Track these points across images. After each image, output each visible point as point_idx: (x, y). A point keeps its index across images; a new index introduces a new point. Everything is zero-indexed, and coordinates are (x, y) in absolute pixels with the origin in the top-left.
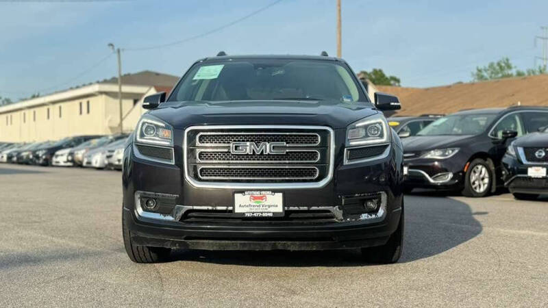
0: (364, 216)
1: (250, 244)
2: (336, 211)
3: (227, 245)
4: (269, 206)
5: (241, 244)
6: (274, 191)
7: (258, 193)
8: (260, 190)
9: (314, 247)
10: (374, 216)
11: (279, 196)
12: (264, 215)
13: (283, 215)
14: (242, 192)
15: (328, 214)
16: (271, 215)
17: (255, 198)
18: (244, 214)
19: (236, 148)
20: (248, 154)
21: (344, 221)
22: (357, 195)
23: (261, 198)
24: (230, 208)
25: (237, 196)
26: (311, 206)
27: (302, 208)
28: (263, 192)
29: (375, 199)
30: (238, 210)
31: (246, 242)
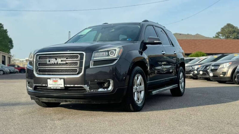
0: (100, 90)
1: (57, 100)
2: (86, 87)
3: (50, 100)
4: (59, 85)
5: (55, 100)
6: (61, 79)
7: (55, 79)
8: (56, 78)
9: (81, 102)
10: (106, 90)
11: (62, 80)
12: (58, 88)
13: (64, 88)
14: (50, 78)
15: (82, 88)
16: (60, 88)
17: (54, 81)
18: (51, 87)
19: (49, 61)
20: (52, 64)
21: (90, 91)
22: (96, 80)
23: (56, 81)
24: (47, 85)
25: (49, 80)
26: (75, 85)
27: (71, 86)
28: (57, 79)
29: (107, 82)
30: (49, 86)
31: (56, 99)
